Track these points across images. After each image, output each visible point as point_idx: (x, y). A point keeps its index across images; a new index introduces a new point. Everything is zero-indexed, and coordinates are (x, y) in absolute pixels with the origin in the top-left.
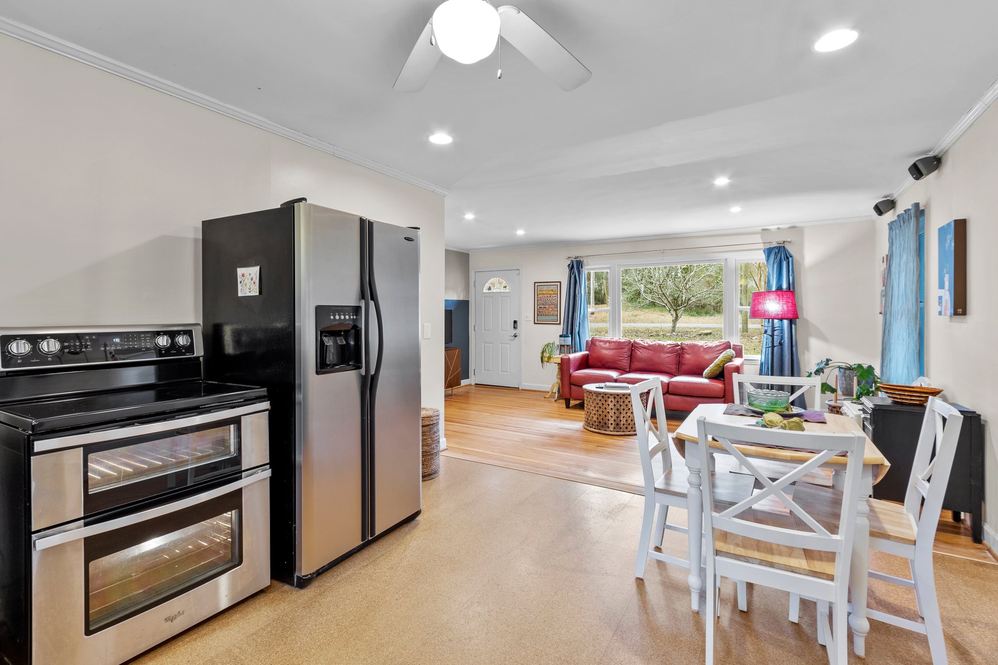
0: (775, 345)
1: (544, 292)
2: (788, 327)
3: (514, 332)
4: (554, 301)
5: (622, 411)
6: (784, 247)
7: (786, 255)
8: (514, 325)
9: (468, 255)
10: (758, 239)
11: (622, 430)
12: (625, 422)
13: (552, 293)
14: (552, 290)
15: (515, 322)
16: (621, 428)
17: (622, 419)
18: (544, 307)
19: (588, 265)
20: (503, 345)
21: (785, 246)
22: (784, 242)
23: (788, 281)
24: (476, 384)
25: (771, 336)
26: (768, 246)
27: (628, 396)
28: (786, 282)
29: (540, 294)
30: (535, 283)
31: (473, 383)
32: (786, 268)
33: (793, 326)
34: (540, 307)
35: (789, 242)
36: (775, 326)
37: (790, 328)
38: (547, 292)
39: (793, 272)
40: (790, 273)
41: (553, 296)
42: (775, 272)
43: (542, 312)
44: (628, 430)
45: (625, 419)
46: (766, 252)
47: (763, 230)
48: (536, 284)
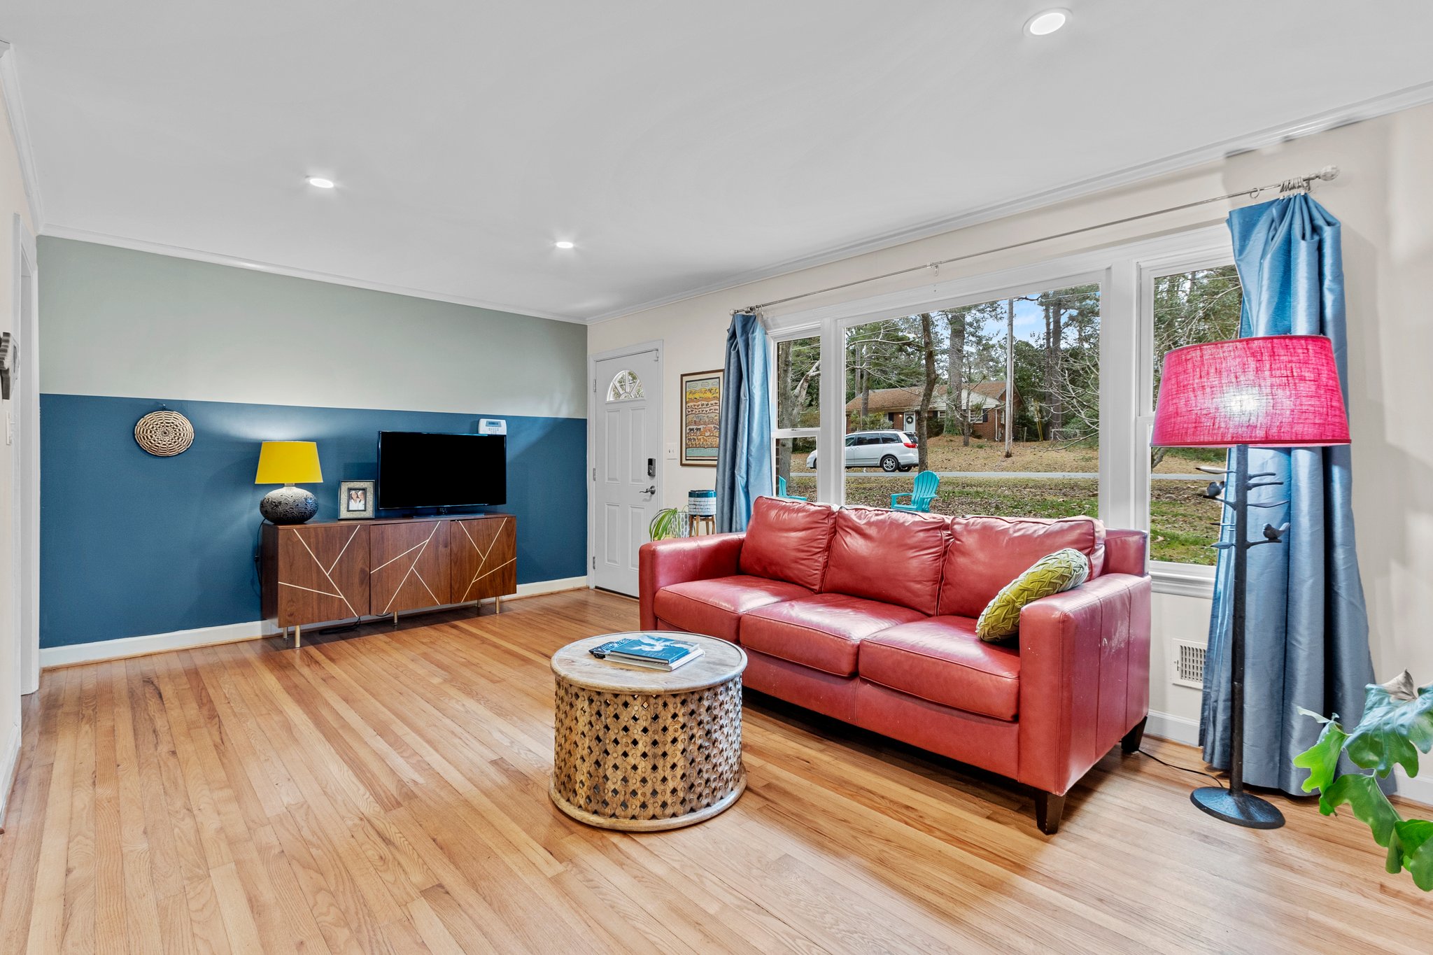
0: (1250, 539)
1: (697, 396)
2: (1312, 476)
3: (647, 482)
4: (713, 415)
5: (610, 748)
6: (1305, 198)
7: (1312, 220)
8: (649, 469)
9: (584, 328)
10: (1214, 186)
11: (608, 811)
12: (618, 786)
13: (709, 395)
14: (710, 391)
15: (651, 462)
16: (605, 803)
17: (609, 772)
18: (697, 429)
19: (777, 326)
20: (635, 510)
21: (1312, 196)
22: (1308, 180)
23: (1316, 310)
24: (597, 587)
25: (1234, 506)
26: (1248, 202)
27: (630, 700)
28: (1309, 315)
29: (691, 400)
30: (682, 376)
31: (592, 587)
32: (1309, 264)
33: (1336, 472)
34: (691, 430)
35: (1327, 177)
36: (1251, 472)
37: (1321, 478)
38: (702, 395)
39: (1339, 277)
40: (1327, 283)
41: (713, 402)
42: (1265, 282)
43: (694, 439)
44: (630, 812)
45: (620, 774)
46: (1236, 221)
47: (1231, 155)
48: (685, 379)
